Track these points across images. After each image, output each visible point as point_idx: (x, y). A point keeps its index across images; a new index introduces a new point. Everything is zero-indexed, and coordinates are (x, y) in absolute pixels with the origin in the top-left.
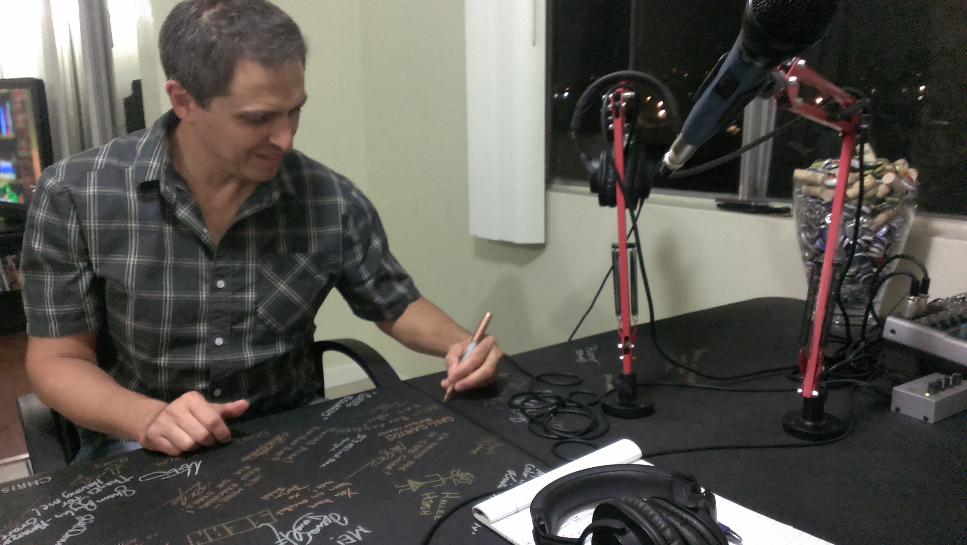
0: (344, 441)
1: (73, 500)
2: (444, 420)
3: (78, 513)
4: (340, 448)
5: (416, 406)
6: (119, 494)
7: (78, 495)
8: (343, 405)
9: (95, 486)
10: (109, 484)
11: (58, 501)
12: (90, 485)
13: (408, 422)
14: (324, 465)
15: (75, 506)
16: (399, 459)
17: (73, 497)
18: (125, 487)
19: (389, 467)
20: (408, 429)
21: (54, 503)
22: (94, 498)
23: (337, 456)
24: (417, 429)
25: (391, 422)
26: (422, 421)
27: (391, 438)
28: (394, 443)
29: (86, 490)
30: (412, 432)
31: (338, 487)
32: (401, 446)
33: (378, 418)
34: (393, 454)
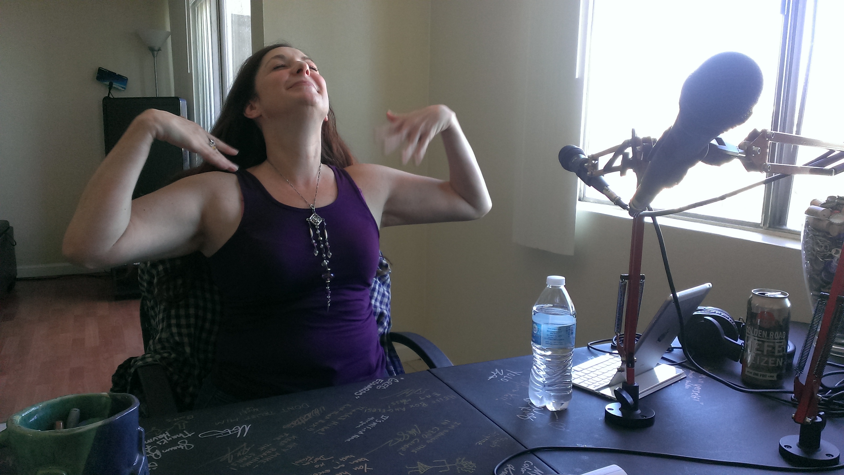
0: (369, 419)
4: (365, 426)
6: (181, 446)
8: (374, 386)
9: (164, 438)
10: (175, 437)
12: (160, 437)
14: (349, 440)
16: (413, 442)
18: (187, 441)
22: (161, 448)
29: (156, 441)
31: (357, 461)
32: (417, 430)
33: (401, 401)
34: (408, 436)
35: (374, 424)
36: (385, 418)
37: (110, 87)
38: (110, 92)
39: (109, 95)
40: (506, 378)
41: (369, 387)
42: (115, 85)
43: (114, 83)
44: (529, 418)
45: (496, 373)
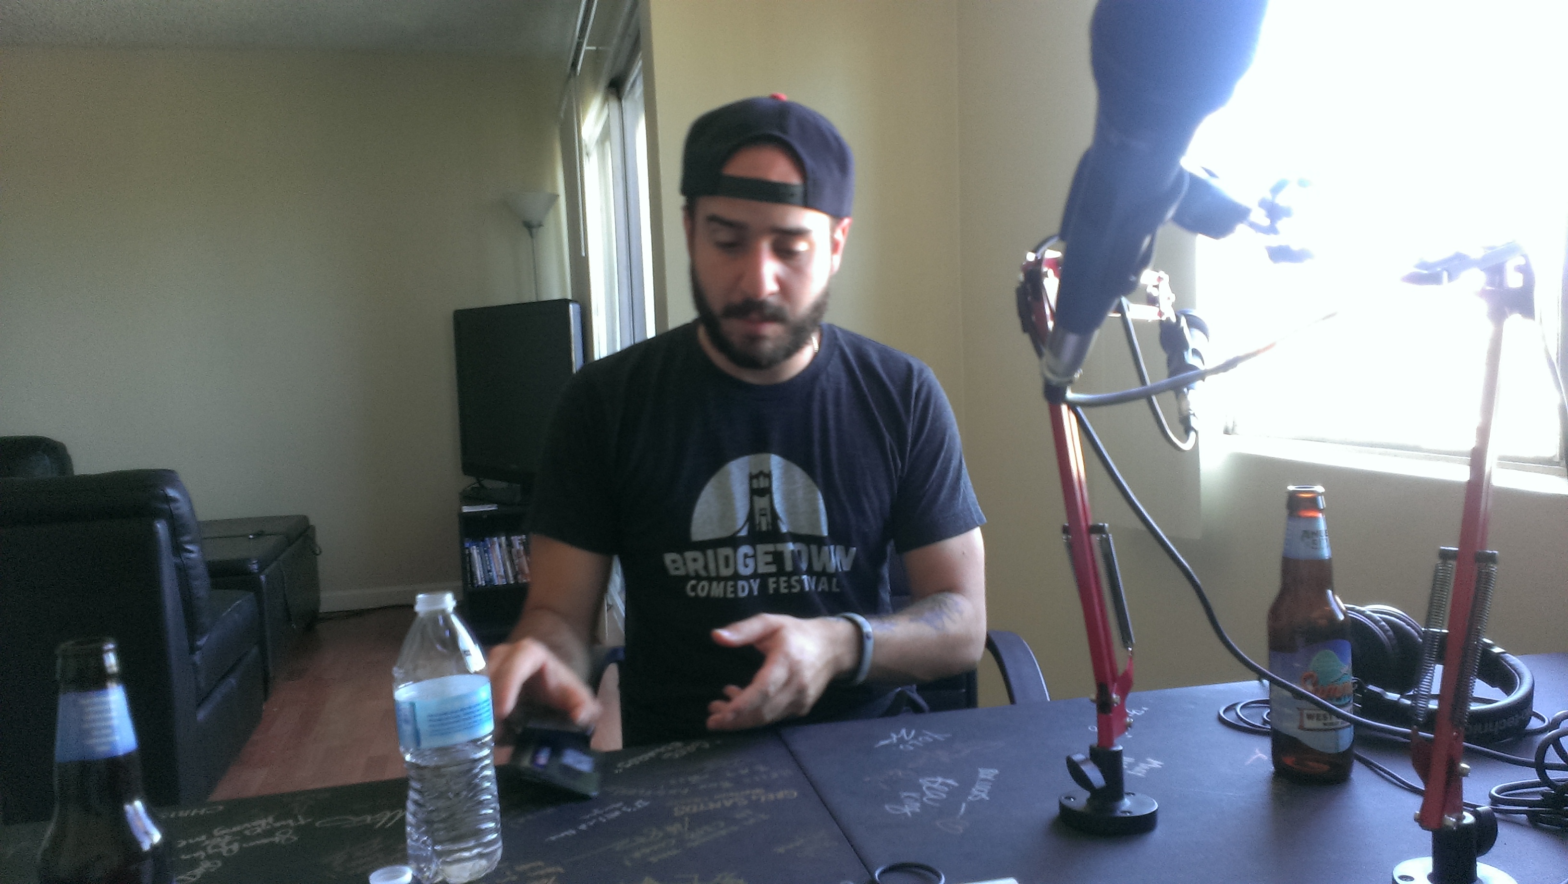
0: (614, 806)
1: (219, 840)
2: (781, 795)
3: (209, 857)
4: (599, 815)
5: (762, 768)
6: (277, 839)
7: (229, 834)
8: (660, 754)
9: (260, 826)
10: (278, 824)
11: (203, 838)
12: (254, 824)
13: (727, 790)
14: (553, 838)
15: (216, 846)
16: (663, 845)
17: (222, 837)
18: (291, 831)
19: (637, 855)
20: (715, 801)
21: (197, 839)
22: (244, 838)
23: (583, 827)
24: (728, 804)
25: (702, 787)
26: (748, 792)
27: (677, 813)
28: (681, 820)
29: (246, 829)
30: (719, 805)
31: (542, 872)
32: (683, 827)
33: (690, 779)
34: (661, 834)
35: (617, 813)
36: (640, 804)
40: (913, 745)
41: (652, 754)
44: (907, 810)
45: (900, 736)
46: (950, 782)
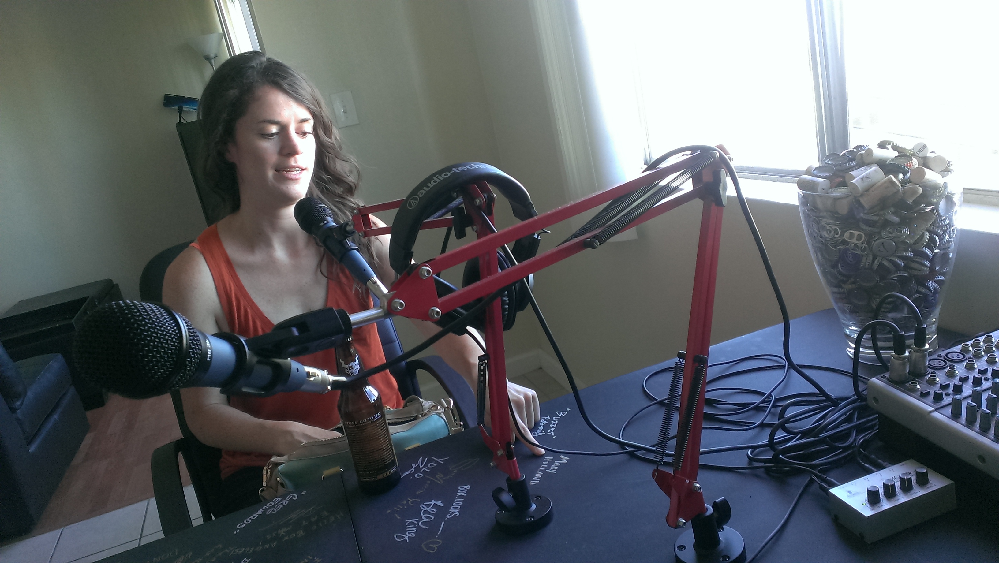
33: (279, 532)
37: (180, 111)
38: (180, 117)
39: (180, 120)
40: (423, 471)
42: (185, 108)
43: (184, 107)
44: (407, 536)
45: (417, 465)
46: (439, 503)
